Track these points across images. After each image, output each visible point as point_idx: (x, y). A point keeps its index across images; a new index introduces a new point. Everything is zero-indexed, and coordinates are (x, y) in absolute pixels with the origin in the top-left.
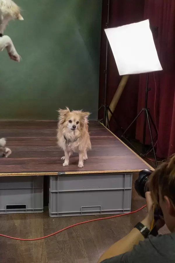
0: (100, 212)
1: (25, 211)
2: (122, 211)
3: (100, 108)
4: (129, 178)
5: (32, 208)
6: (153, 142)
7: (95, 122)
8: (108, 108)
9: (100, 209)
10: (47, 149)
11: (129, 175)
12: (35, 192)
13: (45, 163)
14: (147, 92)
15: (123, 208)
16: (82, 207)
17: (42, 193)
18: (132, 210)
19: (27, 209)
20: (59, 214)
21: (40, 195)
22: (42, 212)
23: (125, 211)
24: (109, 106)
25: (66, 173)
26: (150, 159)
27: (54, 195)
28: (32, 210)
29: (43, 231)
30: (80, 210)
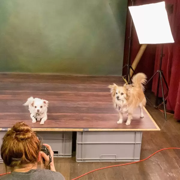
0: (115, 160)
1: (57, 155)
2: (133, 160)
3: (124, 67)
4: (140, 135)
5: (63, 153)
6: (164, 98)
7: (120, 77)
8: (131, 67)
9: (116, 158)
10: (78, 104)
11: (140, 133)
12: (65, 142)
13: (74, 119)
14: (162, 58)
15: (134, 157)
16: (101, 155)
17: (71, 143)
18: (141, 159)
19: (59, 154)
20: (83, 160)
21: (69, 144)
22: (71, 157)
23: (135, 159)
24: (132, 65)
25: (90, 130)
26: (161, 110)
27: (80, 145)
28: (63, 155)
29: (69, 175)
30: (100, 158)
